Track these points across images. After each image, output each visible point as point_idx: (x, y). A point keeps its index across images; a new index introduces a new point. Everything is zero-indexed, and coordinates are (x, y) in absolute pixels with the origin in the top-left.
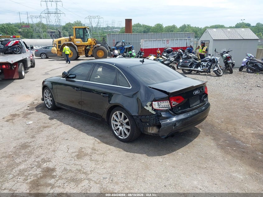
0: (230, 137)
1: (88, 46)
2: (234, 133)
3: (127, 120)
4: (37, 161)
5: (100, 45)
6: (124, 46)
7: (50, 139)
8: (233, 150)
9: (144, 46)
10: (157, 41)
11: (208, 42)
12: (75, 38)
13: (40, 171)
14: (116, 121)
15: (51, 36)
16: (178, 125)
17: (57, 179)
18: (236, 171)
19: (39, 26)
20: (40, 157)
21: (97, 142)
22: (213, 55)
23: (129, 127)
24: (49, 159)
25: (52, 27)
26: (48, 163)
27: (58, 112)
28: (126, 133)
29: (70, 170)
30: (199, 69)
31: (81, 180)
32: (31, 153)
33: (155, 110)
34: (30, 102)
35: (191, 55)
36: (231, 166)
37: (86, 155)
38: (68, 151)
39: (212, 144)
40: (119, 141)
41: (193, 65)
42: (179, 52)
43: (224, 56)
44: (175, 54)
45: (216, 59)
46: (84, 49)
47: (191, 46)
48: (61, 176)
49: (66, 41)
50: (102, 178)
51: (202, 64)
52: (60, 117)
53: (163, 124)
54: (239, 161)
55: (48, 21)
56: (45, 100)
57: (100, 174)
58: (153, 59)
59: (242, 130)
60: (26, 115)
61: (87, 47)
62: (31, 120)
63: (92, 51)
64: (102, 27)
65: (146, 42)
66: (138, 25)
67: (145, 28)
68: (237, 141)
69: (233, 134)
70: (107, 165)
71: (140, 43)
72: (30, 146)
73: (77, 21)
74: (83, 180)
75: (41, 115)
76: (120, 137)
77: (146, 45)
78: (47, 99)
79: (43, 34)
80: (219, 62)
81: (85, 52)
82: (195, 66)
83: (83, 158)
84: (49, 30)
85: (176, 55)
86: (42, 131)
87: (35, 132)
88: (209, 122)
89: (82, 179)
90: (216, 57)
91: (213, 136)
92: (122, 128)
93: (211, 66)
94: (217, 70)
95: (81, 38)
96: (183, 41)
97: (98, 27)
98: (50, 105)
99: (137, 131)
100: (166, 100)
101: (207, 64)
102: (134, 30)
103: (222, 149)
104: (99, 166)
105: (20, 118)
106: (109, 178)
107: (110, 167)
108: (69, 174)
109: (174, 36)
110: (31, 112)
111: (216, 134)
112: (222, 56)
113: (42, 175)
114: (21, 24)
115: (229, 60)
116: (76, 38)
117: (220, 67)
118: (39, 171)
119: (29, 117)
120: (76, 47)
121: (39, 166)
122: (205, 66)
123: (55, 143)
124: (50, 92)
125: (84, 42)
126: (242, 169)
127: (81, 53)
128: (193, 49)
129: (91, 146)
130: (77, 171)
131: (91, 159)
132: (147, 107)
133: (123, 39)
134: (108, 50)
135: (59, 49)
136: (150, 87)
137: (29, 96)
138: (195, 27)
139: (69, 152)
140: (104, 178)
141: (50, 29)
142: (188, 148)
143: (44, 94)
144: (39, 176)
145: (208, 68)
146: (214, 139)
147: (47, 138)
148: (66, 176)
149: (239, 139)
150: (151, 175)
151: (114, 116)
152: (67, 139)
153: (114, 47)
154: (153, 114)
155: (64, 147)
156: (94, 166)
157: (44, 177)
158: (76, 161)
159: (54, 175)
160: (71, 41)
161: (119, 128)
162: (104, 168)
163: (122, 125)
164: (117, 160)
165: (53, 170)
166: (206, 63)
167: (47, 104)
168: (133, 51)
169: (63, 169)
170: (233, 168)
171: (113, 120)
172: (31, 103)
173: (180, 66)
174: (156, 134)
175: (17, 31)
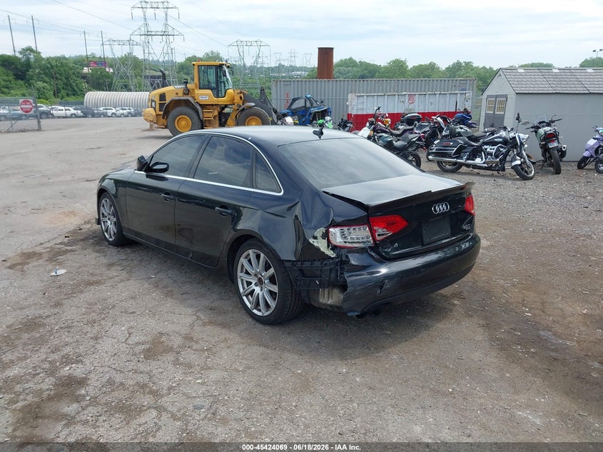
0: (527, 320)
1: (226, 106)
2: (537, 312)
3: (272, 271)
4: (49, 359)
5: (253, 104)
6: (309, 108)
7: (94, 312)
8: (528, 353)
9: (355, 108)
10: (386, 96)
11: (505, 99)
12: (196, 88)
13: (51, 384)
14: (247, 273)
15: (152, 85)
16: (388, 285)
17: (84, 404)
18: (528, 406)
19: (126, 62)
20: (59, 350)
21: (200, 322)
22: (512, 129)
23: (275, 289)
24: (80, 355)
25: (154, 65)
26: (73, 365)
27: (128, 250)
28: (269, 303)
29: (122, 384)
30: (478, 161)
31: (140, 410)
32: (42, 341)
33: (334, 248)
34: (72, 228)
35: (460, 129)
36: (517, 392)
37: (169, 350)
38: (127, 339)
39: (479, 337)
40: (254, 322)
41: (465, 152)
42: (436, 123)
43: (542, 131)
44: (425, 126)
45: (519, 138)
46: (216, 113)
47: (465, 109)
48: (96, 398)
49: (177, 94)
50: (191, 407)
51: (486, 149)
52: (130, 262)
53: (350, 282)
54: (538, 381)
55: (146, 51)
56: (102, 223)
57: (188, 397)
58: (367, 136)
59: (560, 306)
60: (55, 256)
61: (223, 108)
62: (64, 268)
63: (234, 117)
64: (266, 66)
65: (361, 99)
66: (349, 63)
67: (366, 69)
68: (542, 333)
69: (534, 315)
70: (211, 376)
71: (347, 101)
72: (43, 325)
73: (212, 52)
74: (145, 408)
75: (90, 256)
76: (255, 311)
77: (360, 107)
78: (106, 219)
79: (135, 81)
80: (526, 146)
81: (220, 120)
82: (469, 155)
83: (160, 357)
84: (148, 73)
85: (427, 129)
86: (81, 292)
87: (66, 295)
88: (481, 284)
89: (144, 406)
90: (520, 135)
91: (485, 318)
92: (261, 290)
93: (506, 154)
94: (520, 165)
95: (212, 89)
96: (448, 99)
97: (259, 66)
98: (112, 233)
99: (293, 299)
100: (362, 225)
101: (498, 150)
102: (340, 73)
103: (501, 349)
104: (190, 378)
105: (41, 262)
106: (207, 407)
107: (217, 382)
108: (116, 394)
109: (427, 87)
110: (69, 248)
111: (493, 314)
112: (536, 132)
113: (52, 393)
114: (87, 58)
115: (553, 141)
116: (200, 88)
117: (528, 157)
118: (47, 384)
119: (61, 260)
120: (199, 108)
121: (51, 372)
122: (491, 154)
123: (103, 319)
124: (113, 204)
125: (218, 97)
126: (543, 400)
127: (209, 123)
128: (470, 116)
129: (184, 331)
130: (136, 388)
131: (178, 359)
132: (315, 240)
133: (307, 92)
134: (271, 116)
135: (162, 113)
136: (327, 193)
137: (73, 213)
138: (484, 68)
139: (129, 342)
140: (197, 408)
141: (151, 69)
142: (418, 344)
143: (101, 208)
144: (45, 395)
145: (498, 160)
146: (487, 326)
147: (87, 308)
148: (109, 398)
149: (548, 328)
150: (311, 406)
151: (243, 260)
152: (133, 313)
153: (286, 111)
154: (330, 258)
155: (120, 331)
156: (179, 376)
157: (57, 397)
158: (139, 364)
159: (80, 395)
160: (188, 94)
161: (254, 290)
162: (203, 384)
163: (260, 282)
164: (237, 365)
165: (82, 382)
166: (496, 147)
167: (107, 231)
168: (328, 118)
169: (106, 380)
170: (522, 399)
171: (242, 271)
172: (74, 230)
173: (432, 153)
174: (337, 307)
175: (79, 73)
